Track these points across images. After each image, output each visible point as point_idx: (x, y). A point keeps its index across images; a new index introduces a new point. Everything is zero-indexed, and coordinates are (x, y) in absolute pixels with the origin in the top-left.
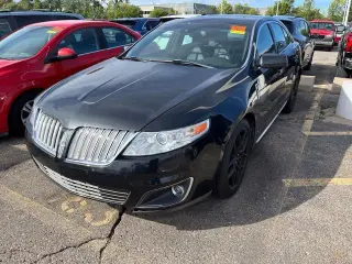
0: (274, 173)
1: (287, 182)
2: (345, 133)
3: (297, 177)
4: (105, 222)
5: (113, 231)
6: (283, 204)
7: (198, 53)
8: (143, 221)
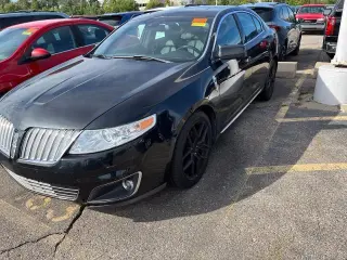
0: (238, 161)
1: (250, 171)
2: (317, 119)
3: (260, 165)
4: (65, 217)
5: (71, 226)
6: (241, 192)
7: (171, 46)
8: (102, 215)
